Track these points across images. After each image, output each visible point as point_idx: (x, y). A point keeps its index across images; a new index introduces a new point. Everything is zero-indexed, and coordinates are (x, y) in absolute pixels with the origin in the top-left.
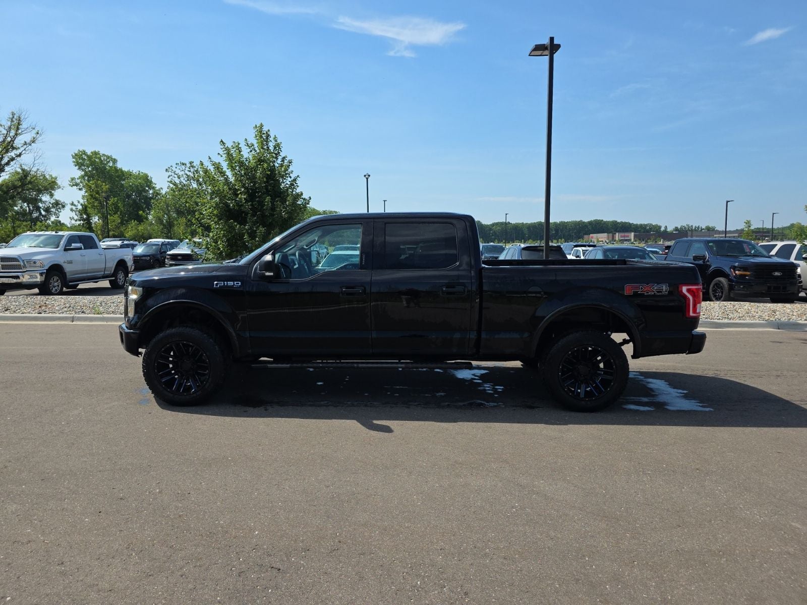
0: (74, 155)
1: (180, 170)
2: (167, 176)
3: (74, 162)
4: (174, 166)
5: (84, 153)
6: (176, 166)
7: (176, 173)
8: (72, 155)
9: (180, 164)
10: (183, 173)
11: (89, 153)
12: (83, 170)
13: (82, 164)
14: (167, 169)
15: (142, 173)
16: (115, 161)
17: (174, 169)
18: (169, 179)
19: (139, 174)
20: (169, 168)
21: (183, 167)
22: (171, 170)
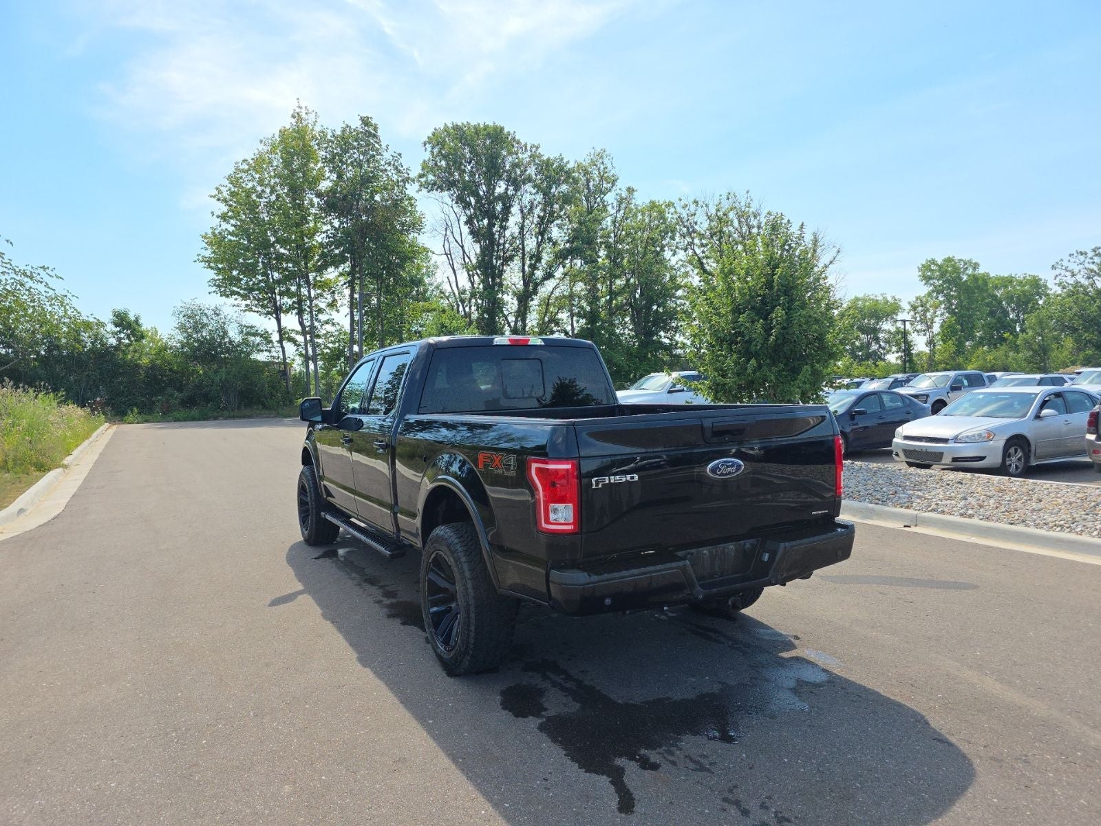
0: (920, 267)
1: (1076, 264)
2: (1054, 277)
3: (920, 276)
4: (1066, 258)
5: (933, 262)
6: (1069, 258)
7: (1069, 269)
8: (918, 267)
9: (1076, 254)
10: (1081, 267)
11: (940, 262)
12: (931, 285)
13: (930, 278)
14: (1053, 266)
15: (1029, 276)
16: (976, 266)
17: (1065, 263)
18: (1057, 281)
19: (1024, 278)
20: (1057, 263)
21: (1082, 258)
22: (1060, 266)
